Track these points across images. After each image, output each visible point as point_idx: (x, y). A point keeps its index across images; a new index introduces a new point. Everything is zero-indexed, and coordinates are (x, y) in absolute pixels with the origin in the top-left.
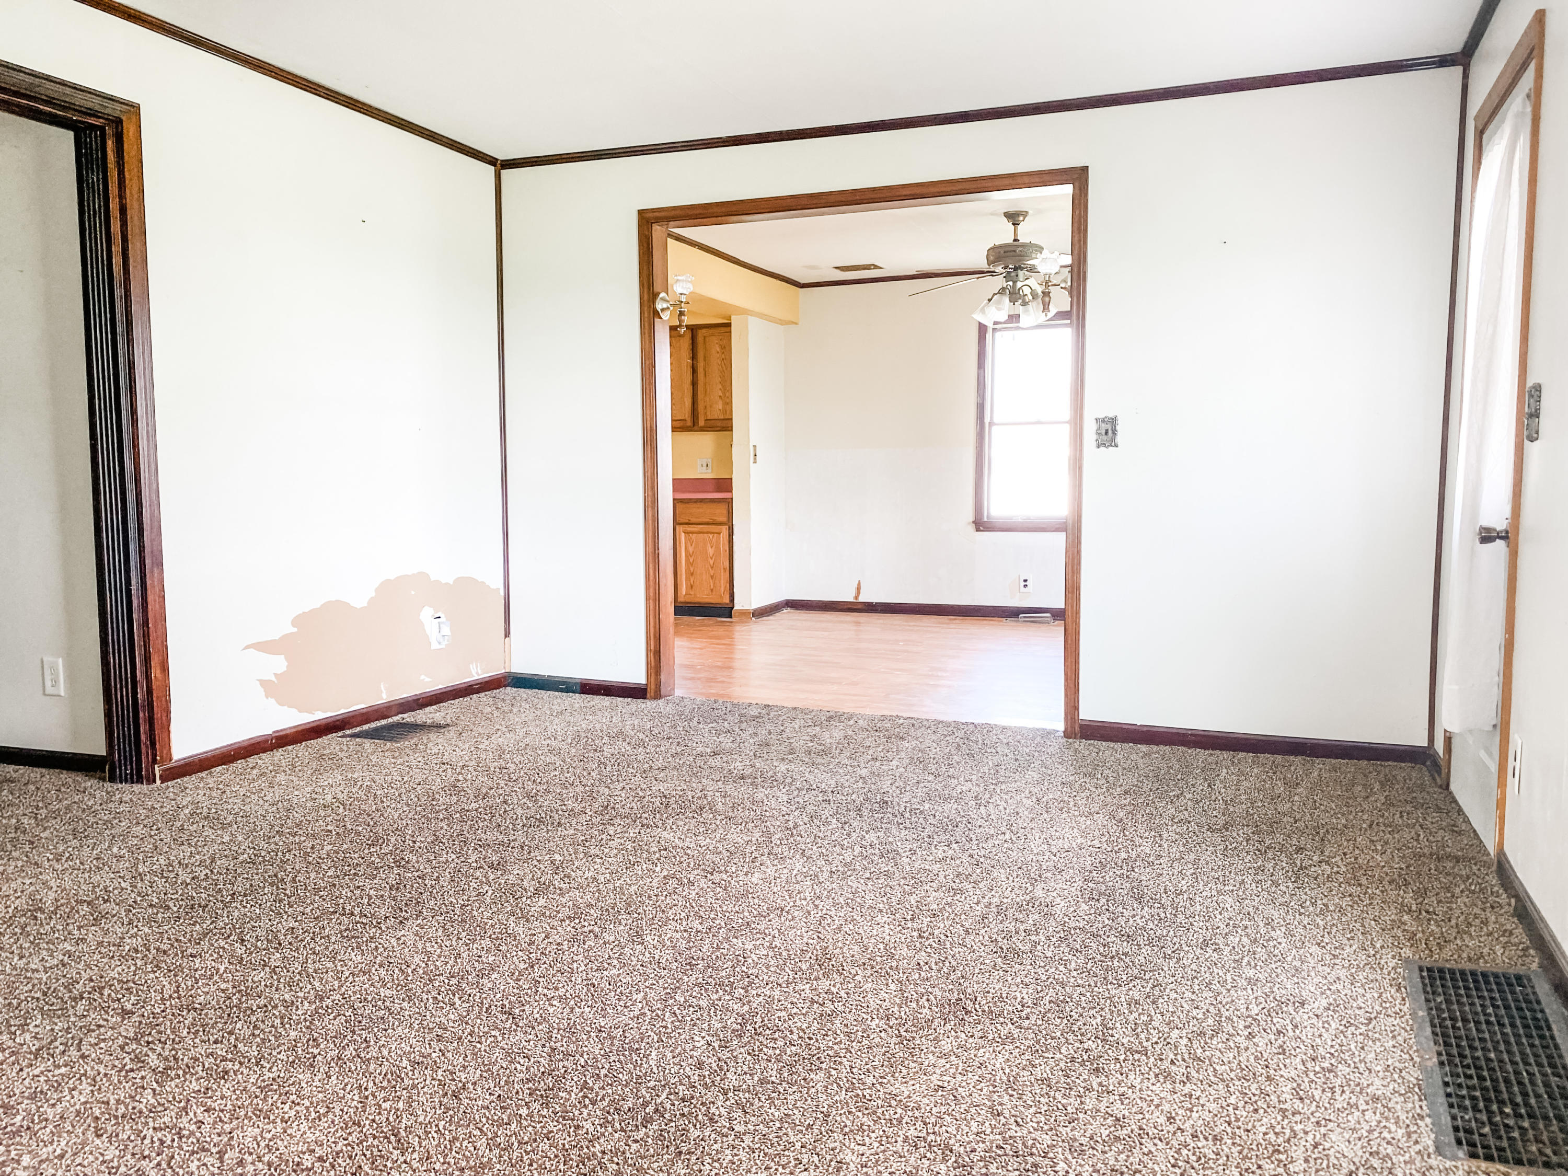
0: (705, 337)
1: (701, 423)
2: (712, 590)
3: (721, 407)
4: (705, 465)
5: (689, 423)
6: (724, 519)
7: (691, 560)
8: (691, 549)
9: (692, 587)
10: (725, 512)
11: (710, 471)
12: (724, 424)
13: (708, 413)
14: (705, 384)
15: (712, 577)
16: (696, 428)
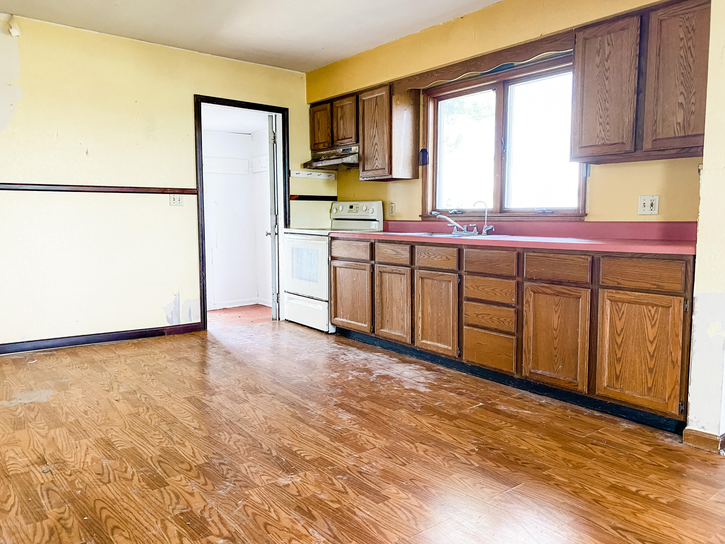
0: (661, 21)
1: (647, 145)
2: (649, 389)
3: (680, 120)
4: (648, 204)
5: (629, 147)
6: (679, 287)
7: (619, 340)
8: (619, 325)
9: (617, 378)
10: (680, 276)
11: (656, 212)
12: (689, 143)
13: (659, 130)
14: (657, 89)
15: (651, 370)
16: (638, 153)
